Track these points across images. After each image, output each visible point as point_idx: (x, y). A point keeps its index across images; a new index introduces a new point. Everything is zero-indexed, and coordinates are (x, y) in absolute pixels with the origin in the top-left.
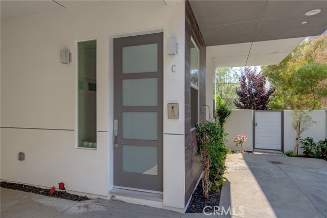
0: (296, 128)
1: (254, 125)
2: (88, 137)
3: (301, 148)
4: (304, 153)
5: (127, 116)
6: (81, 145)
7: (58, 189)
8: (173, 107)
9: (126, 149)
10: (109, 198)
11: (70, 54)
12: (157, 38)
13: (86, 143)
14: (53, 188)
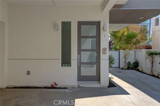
0: (125, 58)
2: (66, 61)
3: (127, 66)
4: (127, 68)
8: (105, 50)
10: (77, 86)
11: (58, 26)
13: (64, 65)
14: (52, 85)
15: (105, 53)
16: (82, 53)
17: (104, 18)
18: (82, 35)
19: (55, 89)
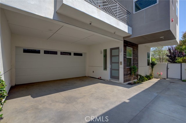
1: (167, 69)
2: (105, 68)
5: (113, 64)
6: (104, 70)
7: (100, 78)
8: (121, 62)
9: (113, 71)
10: (109, 80)
11: (102, 52)
14: (99, 78)
15: (121, 64)
17: (121, 45)
18: (112, 55)
19: (100, 80)
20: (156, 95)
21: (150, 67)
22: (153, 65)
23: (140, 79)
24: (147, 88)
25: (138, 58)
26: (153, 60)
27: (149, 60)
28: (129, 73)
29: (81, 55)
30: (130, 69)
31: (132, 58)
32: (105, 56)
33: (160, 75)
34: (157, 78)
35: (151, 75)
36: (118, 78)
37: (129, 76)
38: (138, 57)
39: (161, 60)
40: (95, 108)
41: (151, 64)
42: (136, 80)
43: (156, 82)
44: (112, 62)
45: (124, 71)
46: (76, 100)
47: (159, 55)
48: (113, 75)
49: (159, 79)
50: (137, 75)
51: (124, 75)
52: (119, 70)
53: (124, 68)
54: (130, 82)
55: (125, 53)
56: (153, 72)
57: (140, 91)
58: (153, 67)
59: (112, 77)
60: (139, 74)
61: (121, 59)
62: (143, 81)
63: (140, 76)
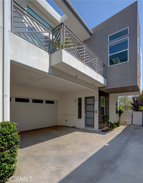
1: (132, 116)
2: (80, 117)
6: (78, 118)
8: (96, 111)
9: (88, 119)
11: (76, 100)
12: (93, 97)
15: (96, 113)
16: (87, 112)
17: (96, 95)
18: (87, 104)
19: (74, 128)
20: (127, 138)
21: (118, 115)
22: (120, 113)
23: (110, 126)
24: (118, 134)
25: (109, 107)
26: (121, 108)
27: (117, 108)
28: (103, 121)
29: (52, 102)
30: (103, 117)
31: (104, 106)
32: (80, 104)
33: (126, 122)
34: (124, 125)
35: (119, 122)
36: (93, 126)
37: (102, 124)
38: (109, 105)
39: (127, 108)
40: (84, 151)
41: (119, 112)
42: (107, 128)
43: (124, 129)
44: (87, 110)
45: (99, 119)
46: (64, 147)
47: (125, 103)
48: (88, 123)
49: (126, 126)
50: (108, 123)
51: (99, 123)
52: (94, 118)
53: (99, 117)
54: (103, 129)
55: (99, 103)
56: (120, 119)
57: (114, 137)
58: (121, 115)
59: (87, 125)
60: (109, 122)
61: (96, 108)
62: (113, 128)
63: (111, 123)
